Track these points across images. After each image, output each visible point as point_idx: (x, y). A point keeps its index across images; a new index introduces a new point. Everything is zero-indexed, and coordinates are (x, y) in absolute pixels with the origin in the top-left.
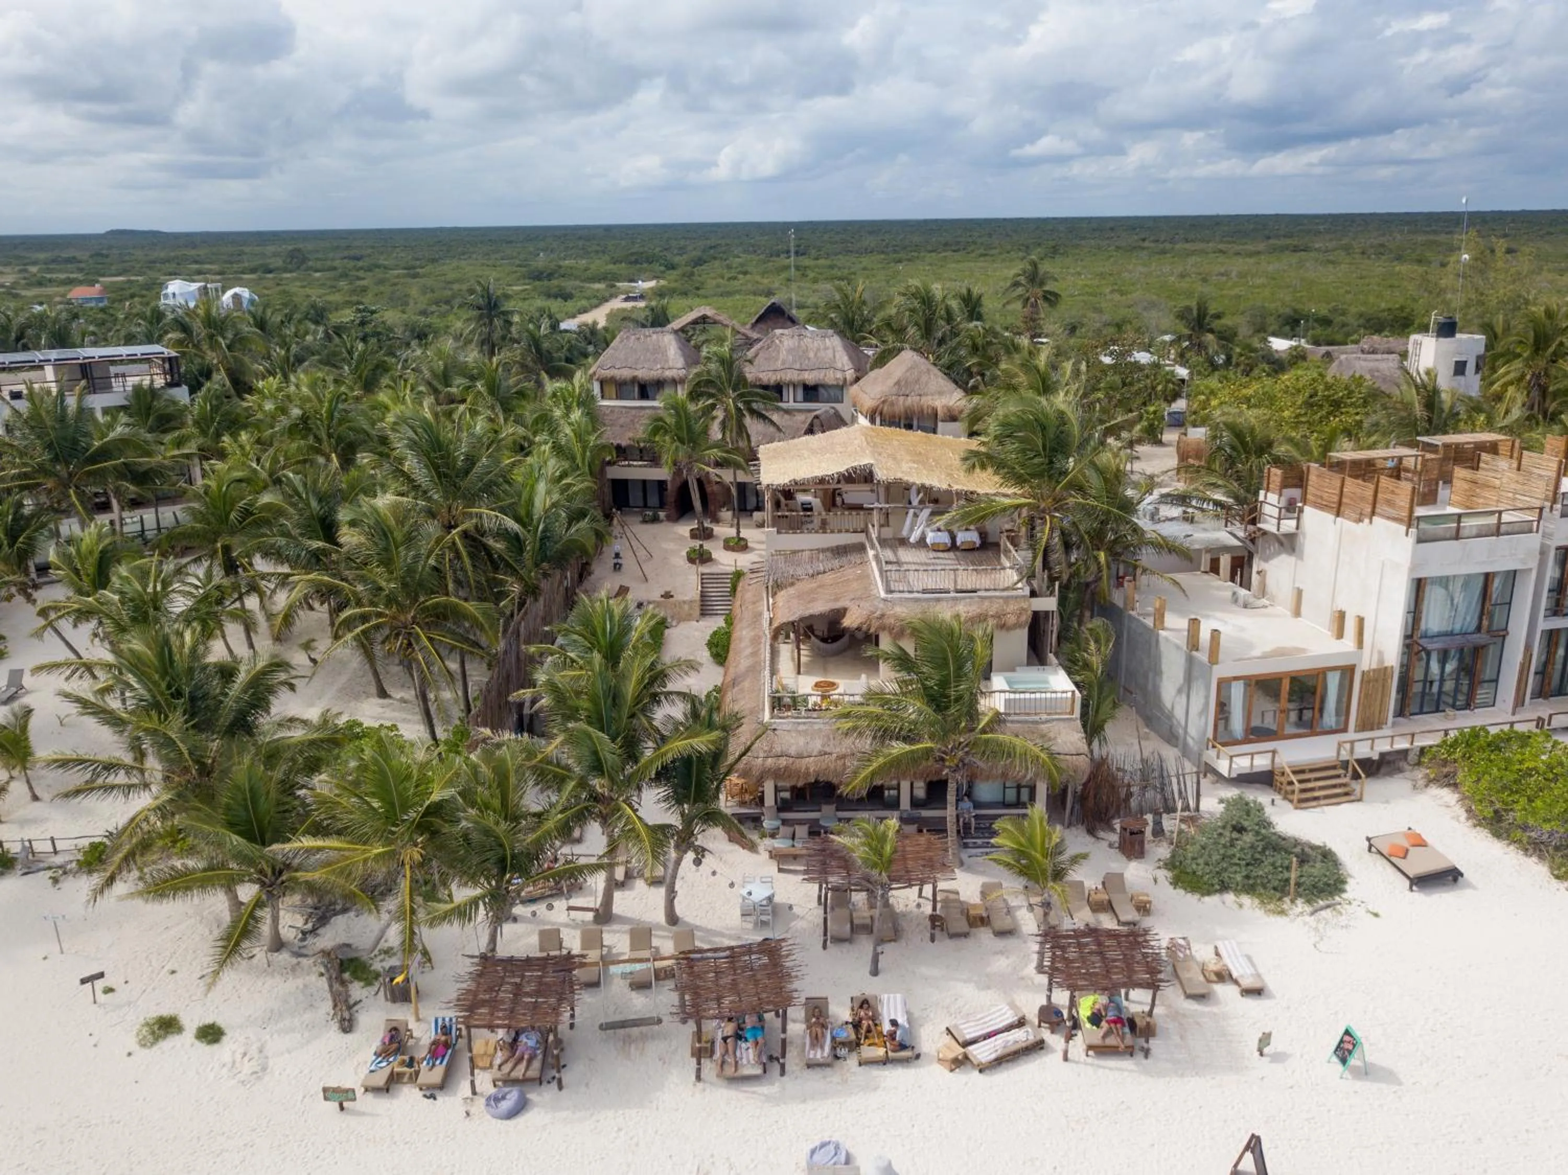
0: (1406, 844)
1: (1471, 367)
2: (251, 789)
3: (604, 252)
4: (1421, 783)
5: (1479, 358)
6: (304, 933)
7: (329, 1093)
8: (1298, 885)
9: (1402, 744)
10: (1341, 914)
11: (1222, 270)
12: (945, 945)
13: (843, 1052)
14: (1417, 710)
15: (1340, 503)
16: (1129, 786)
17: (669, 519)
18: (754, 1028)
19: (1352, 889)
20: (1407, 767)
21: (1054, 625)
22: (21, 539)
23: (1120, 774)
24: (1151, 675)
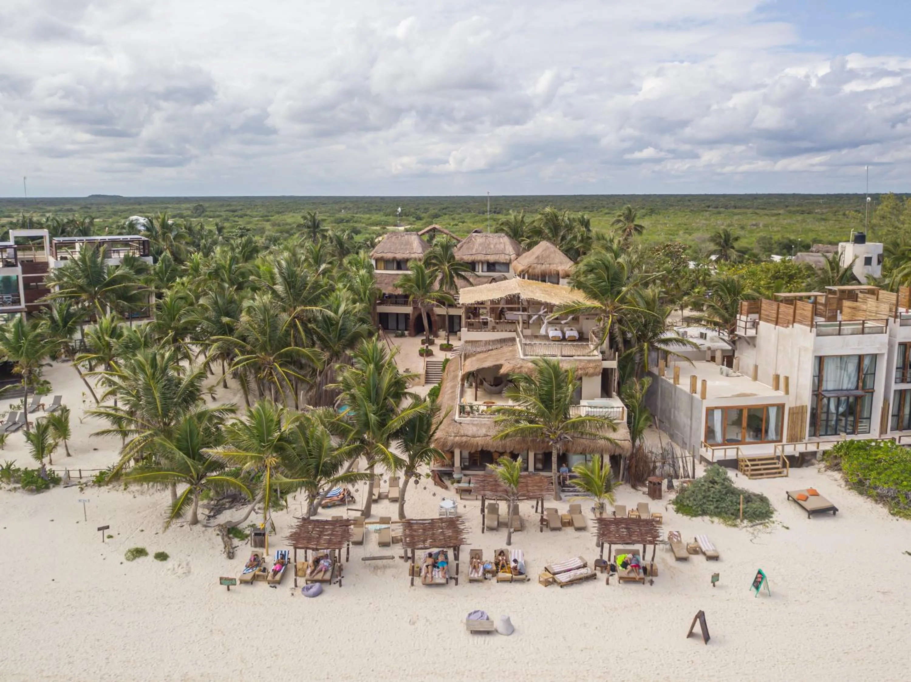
0: (807, 494)
1: (875, 261)
2: (190, 431)
3: (379, 210)
4: (823, 469)
5: (879, 256)
6: (209, 517)
7: (223, 581)
8: (745, 512)
9: (812, 448)
10: (768, 527)
11: (754, 222)
12: (548, 534)
13: (489, 576)
14: (824, 433)
15: (777, 318)
16: (655, 462)
17: (410, 335)
18: (442, 562)
19: (775, 517)
20: (816, 462)
21: (616, 377)
22: (70, 323)
23: (649, 454)
24: (673, 410)
